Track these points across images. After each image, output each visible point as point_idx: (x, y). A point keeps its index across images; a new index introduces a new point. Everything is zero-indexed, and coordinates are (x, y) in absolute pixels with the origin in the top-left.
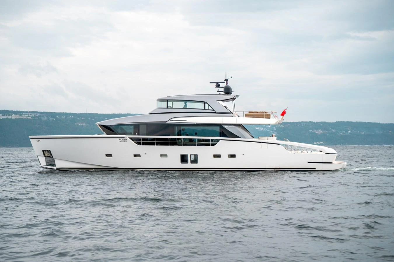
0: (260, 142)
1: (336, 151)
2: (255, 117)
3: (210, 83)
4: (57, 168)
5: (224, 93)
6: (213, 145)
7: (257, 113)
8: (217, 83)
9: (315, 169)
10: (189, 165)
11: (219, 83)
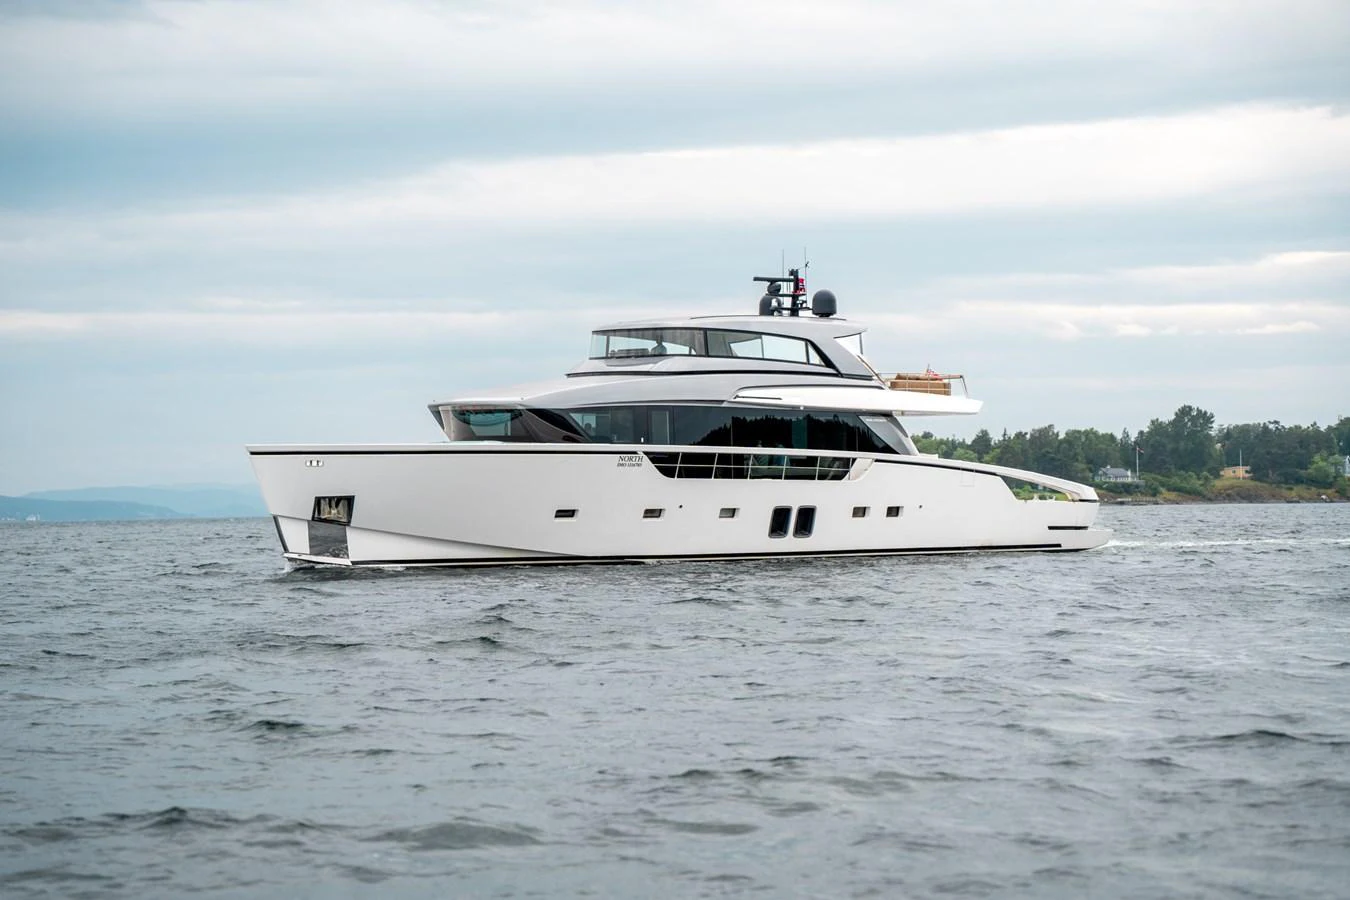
0: (959, 469)
1: (1098, 494)
2: (931, 392)
3: (756, 279)
4: (354, 563)
5: (814, 313)
6: (839, 477)
7: (918, 379)
8: (772, 281)
9: (1059, 545)
10: (790, 543)
11: (781, 283)
